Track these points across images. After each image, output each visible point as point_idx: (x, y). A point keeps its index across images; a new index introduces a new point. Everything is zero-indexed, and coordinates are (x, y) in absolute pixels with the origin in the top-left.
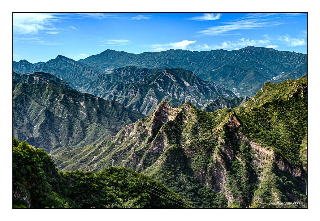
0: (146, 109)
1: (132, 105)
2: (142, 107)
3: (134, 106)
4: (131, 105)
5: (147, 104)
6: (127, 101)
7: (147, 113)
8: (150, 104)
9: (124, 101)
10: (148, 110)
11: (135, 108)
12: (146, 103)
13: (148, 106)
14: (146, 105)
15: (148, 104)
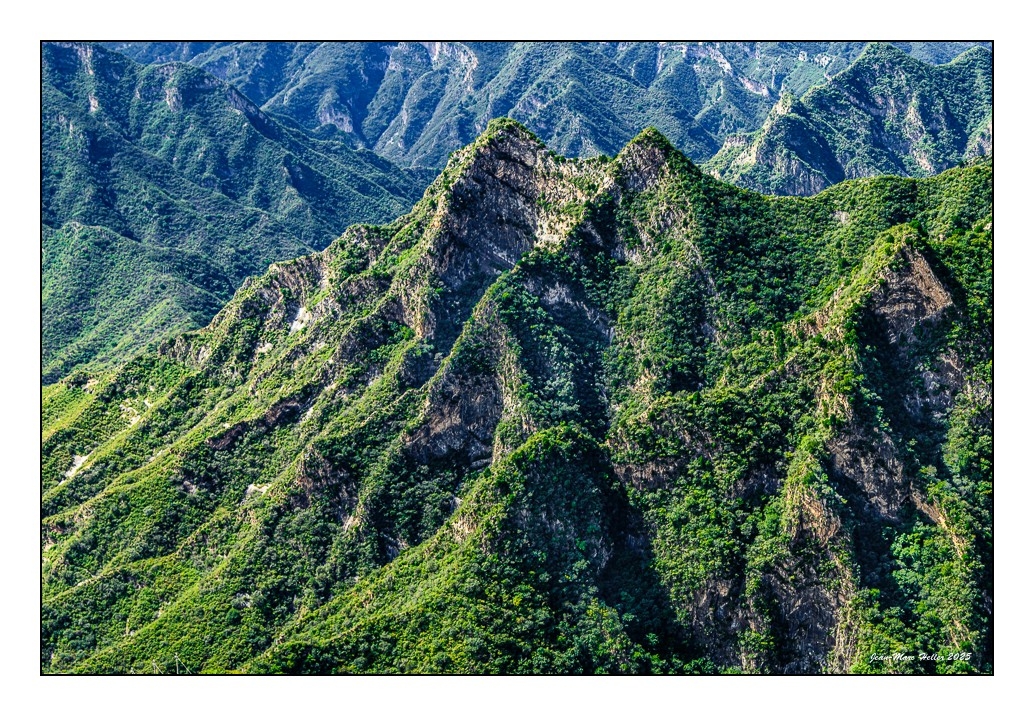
0: (405, 116)
1: (314, 89)
2: (375, 106)
3: (329, 96)
4: (309, 89)
5: (407, 87)
6: (283, 61)
7: (409, 141)
8: (426, 86)
9: (263, 60)
10: (416, 127)
11: (336, 106)
12: (405, 75)
13: (413, 95)
14: (405, 93)
15: (416, 85)
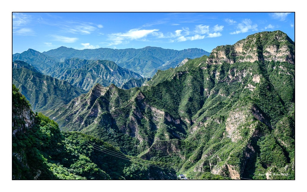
0: (86, 86)
1: (77, 83)
2: (83, 85)
3: (78, 84)
4: (76, 83)
6: (73, 81)
7: (86, 88)
8: (88, 83)
10: (87, 87)
11: (79, 85)
13: (87, 84)
15: (87, 83)
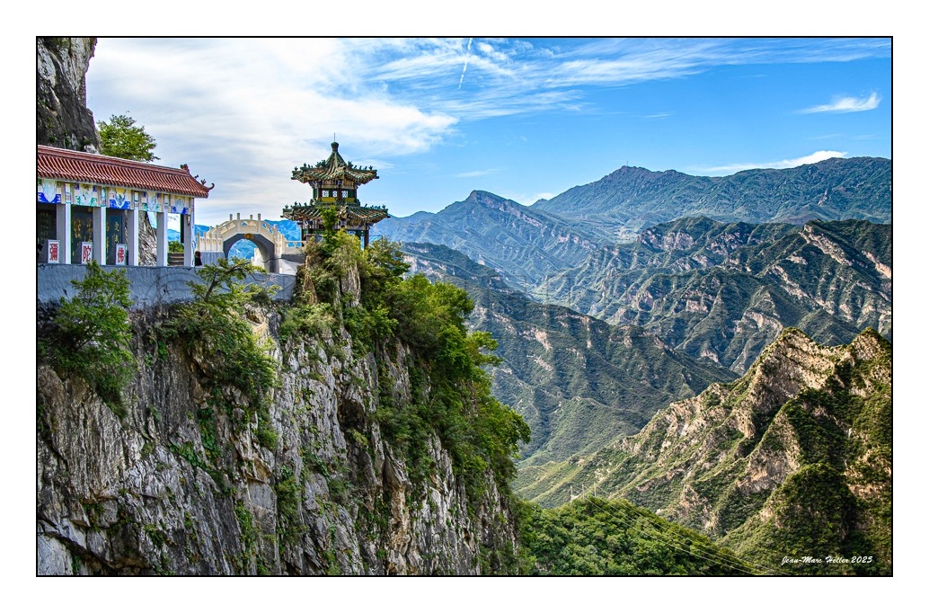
0: (745, 354)
2: (729, 349)
3: (705, 344)
5: (746, 340)
6: (683, 327)
8: (756, 339)
9: (673, 328)
10: (751, 358)
11: (709, 349)
12: (745, 334)
13: (750, 344)
14: (745, 343)
15: (751, 339)
